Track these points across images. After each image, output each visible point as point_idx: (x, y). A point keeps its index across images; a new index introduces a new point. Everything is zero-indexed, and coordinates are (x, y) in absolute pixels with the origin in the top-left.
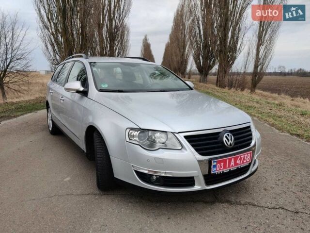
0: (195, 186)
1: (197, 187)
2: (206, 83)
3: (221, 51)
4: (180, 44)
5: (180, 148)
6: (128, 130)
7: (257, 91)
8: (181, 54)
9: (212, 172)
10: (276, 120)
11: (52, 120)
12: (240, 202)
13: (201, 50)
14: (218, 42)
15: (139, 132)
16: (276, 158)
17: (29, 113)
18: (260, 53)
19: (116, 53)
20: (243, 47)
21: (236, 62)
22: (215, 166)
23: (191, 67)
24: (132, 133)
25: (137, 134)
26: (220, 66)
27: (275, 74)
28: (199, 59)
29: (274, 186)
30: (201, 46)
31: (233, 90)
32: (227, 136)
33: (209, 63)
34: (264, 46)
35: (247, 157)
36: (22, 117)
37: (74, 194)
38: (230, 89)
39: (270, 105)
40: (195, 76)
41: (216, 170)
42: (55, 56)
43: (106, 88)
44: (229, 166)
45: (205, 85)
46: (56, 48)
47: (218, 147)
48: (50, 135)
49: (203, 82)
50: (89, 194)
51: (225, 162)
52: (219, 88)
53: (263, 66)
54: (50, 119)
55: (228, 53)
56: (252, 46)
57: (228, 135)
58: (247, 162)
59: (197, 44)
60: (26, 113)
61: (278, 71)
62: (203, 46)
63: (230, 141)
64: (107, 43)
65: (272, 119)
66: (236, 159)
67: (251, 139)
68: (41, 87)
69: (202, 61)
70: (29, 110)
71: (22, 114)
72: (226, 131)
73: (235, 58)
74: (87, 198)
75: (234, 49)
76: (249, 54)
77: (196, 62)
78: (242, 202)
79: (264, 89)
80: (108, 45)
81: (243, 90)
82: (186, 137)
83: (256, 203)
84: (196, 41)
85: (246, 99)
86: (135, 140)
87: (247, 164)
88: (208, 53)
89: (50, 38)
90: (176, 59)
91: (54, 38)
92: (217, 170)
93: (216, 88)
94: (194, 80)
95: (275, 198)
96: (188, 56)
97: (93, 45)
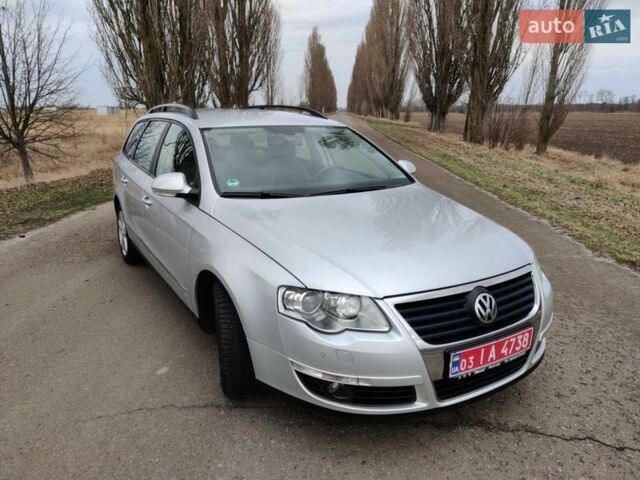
0: (416, 403)
1: (420, 405)
2: (442, 132)
3: (474, 65)
4: (388, 48)
5: (387, 329)
6: (282, 290)
7: (551, 150)
8: (391, 68)
9: (451, 376)
10: (587, 226)
11: (127, 236)
12: (506, 424)
13: (432, 61)
14: (469, 45)
15: (305, 294)
16: (583, 319)
17: (79, 210)
18: (560, 68)
19: (254, 69)
20: (522, 55)
21: (508, 87)
22: (456, 364)
23: (412, 96)
24: (289, 295)
25: (301, 299)
26: (472, 96)
27: (591, 107)
28: (429, 82)
29: (576, 387)
30: (434, 53)
31: (499, 148)
32: (483, 300)
33: (450, 89)
34: (568, 54)
35: (522, 340)
36: (65, 221)
37: (178, 405)
38: (493, 147)
39: (576, 187)
40: (420, 114)
41: (459, 370)
42: (128, 82)
43: (237, 187)
44: (485, 361)
45: (442, 136)
46: (129, 64)
47: (464, 324)
48: (125, 265)
49: (435, 130)
50: (206, 406)
51: (477, 354)
52: (470, 145)
53: (564, 96)
54: (124, 232)
55: (490, 68)
56: (541, 53)
57: (485, 298)
58: (522, 348)
59: (425, 47)
60: (73, 212)
61: (597, 100)
62: (436, 52)
63: (488, 310)
64: (233, 48)
65: (579, 223)
66: (499, 347)
67: (532, 301)
68: (100, 145)
69: (434, 85)
70: (80, 203)
71: (66, 215)
72: (480, 289)
73: (505, 80)
74: (202, 414)
75: (502, 61)
76: (534, 70)
77: (421, 86)
78: (511, 425)
79: (566, 146)
80: (237, 54)
81: (520, 147)
82: (398, 307)
83: (538, 427)
84: (423, 43)
85: (525, 172)
86: (296, 311)
87: (523, 353)
88: (447, 69)
89: (117, 45)
90: (378, 80)
91: (124, 42)
92: (461, 371)
93: (464, 143)
94: (417, 124)
95: (578, 416)
96: (404, 73)
97: (204, 56)
